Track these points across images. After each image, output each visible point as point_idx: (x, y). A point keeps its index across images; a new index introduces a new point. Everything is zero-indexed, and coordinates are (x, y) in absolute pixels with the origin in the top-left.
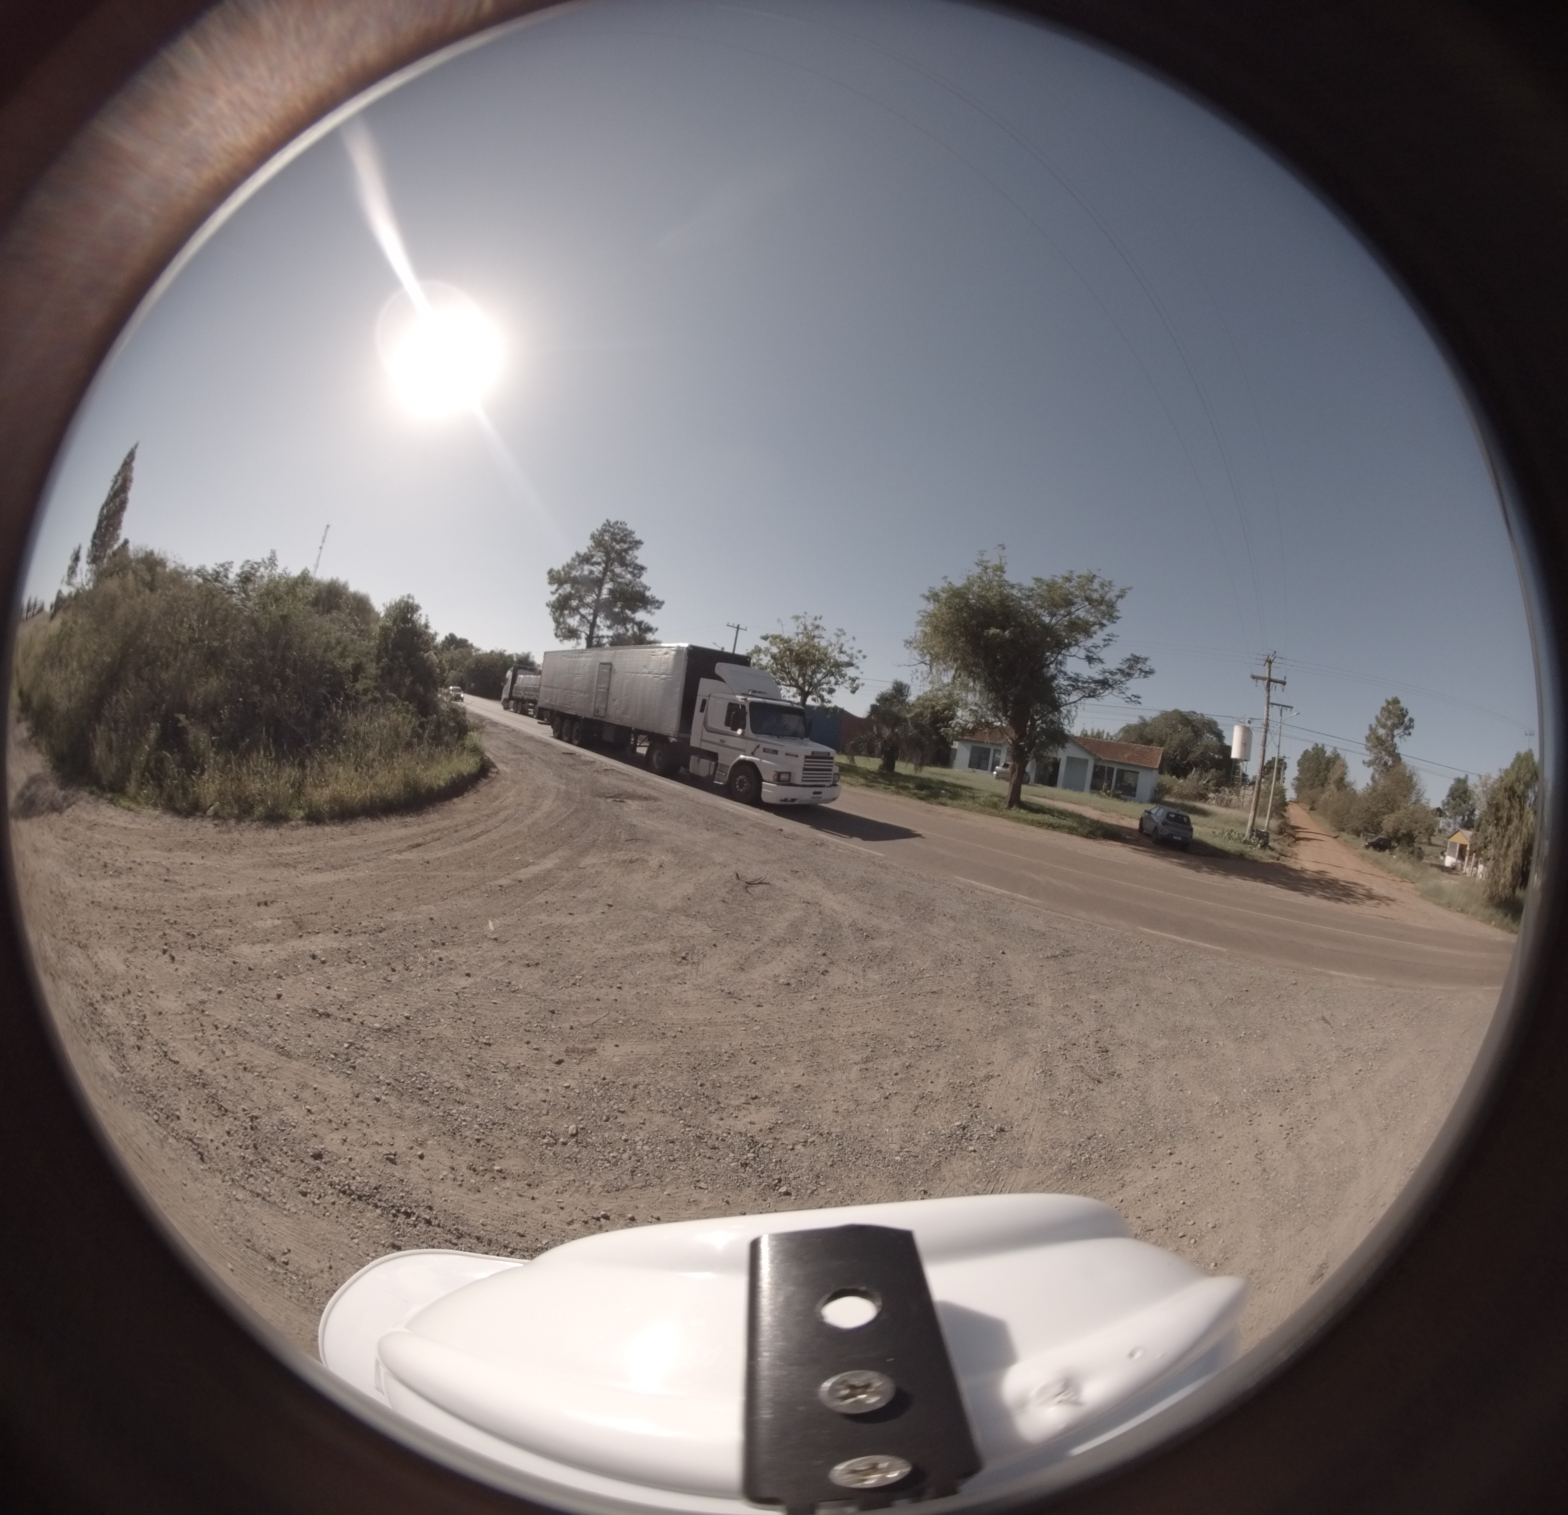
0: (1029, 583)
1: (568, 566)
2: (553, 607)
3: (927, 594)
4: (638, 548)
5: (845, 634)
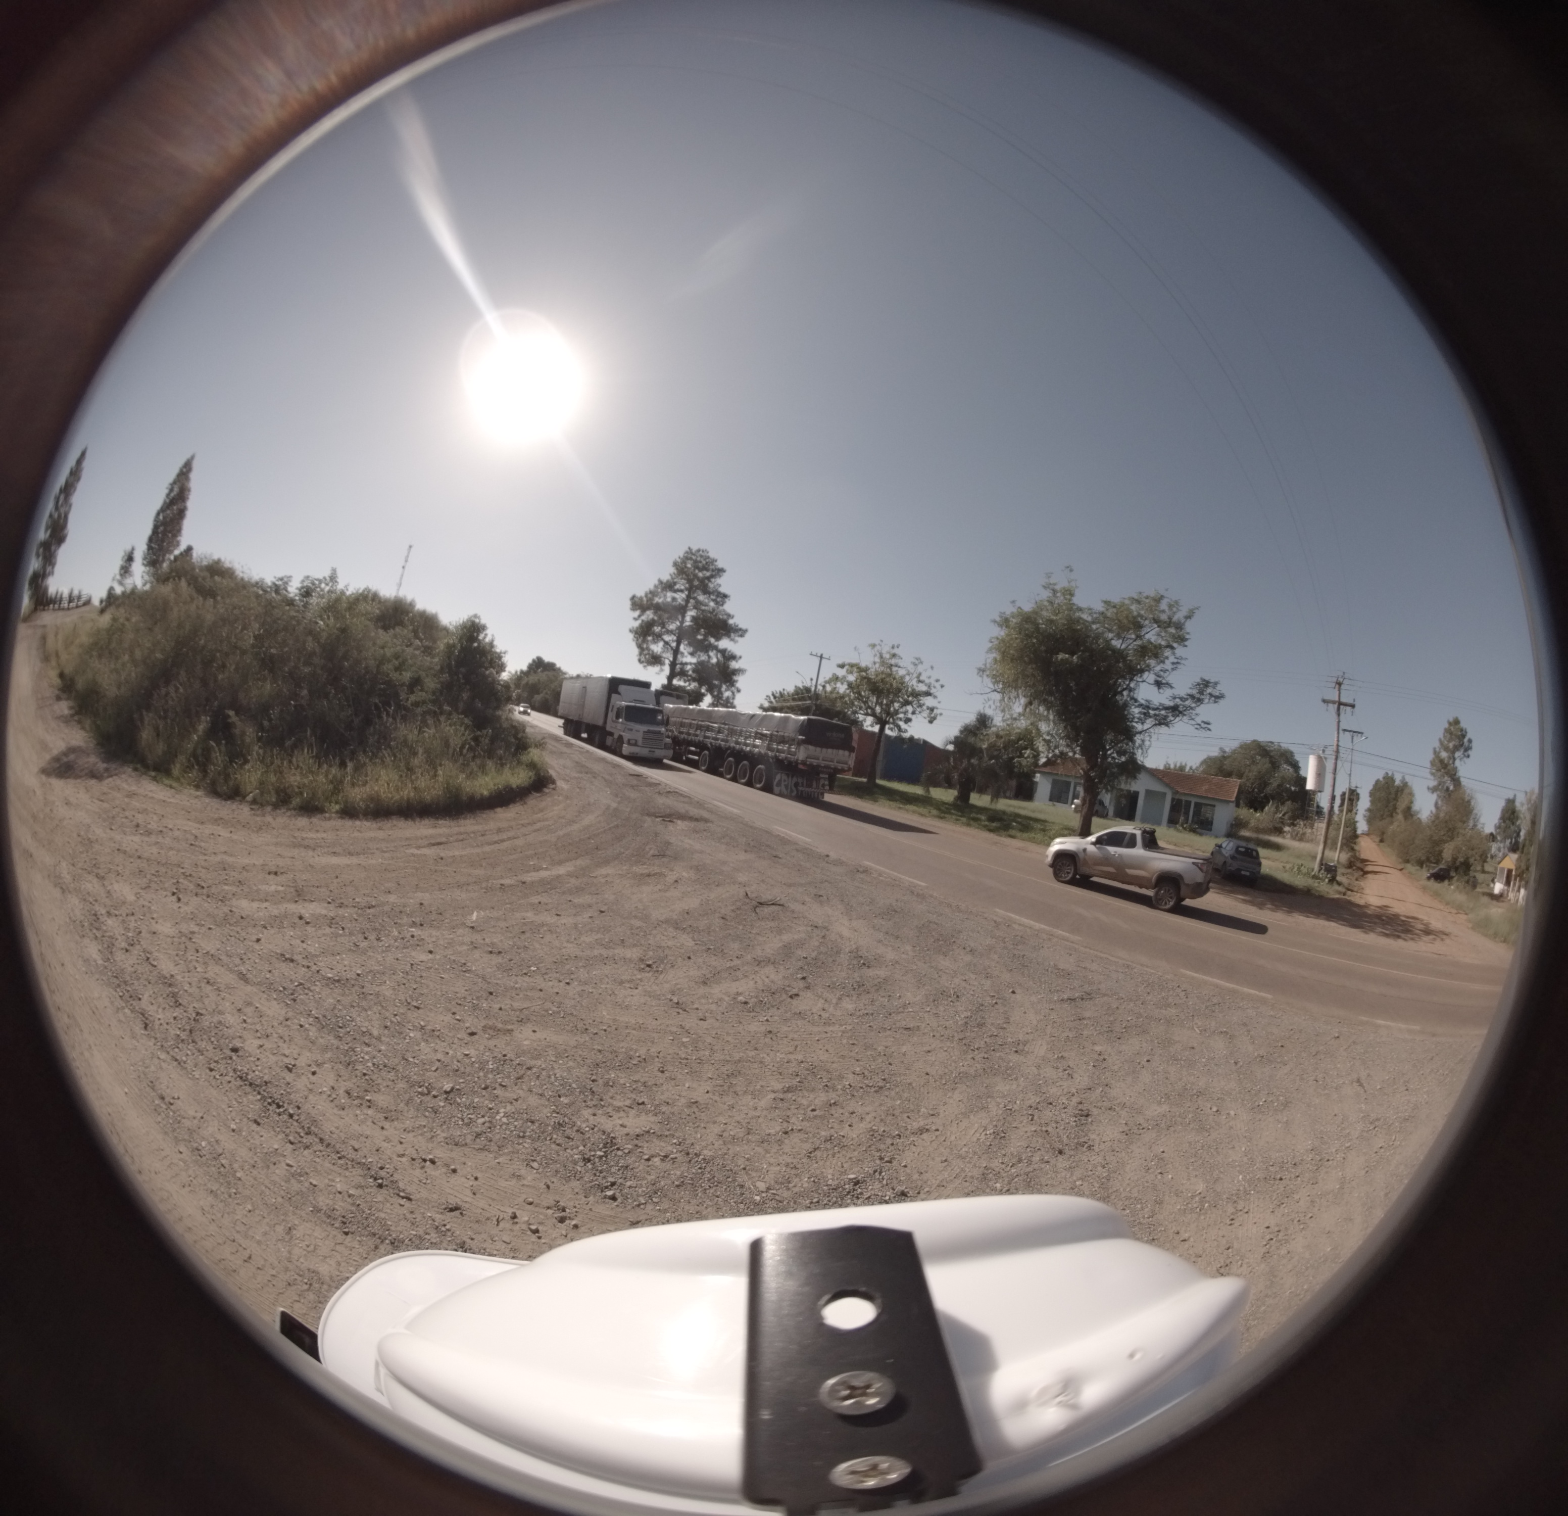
0: (1099, 607)
1: (651, 592)
2: (636, 633)
3: (998, 619)
4: (720, 576)
5: (922, 663)
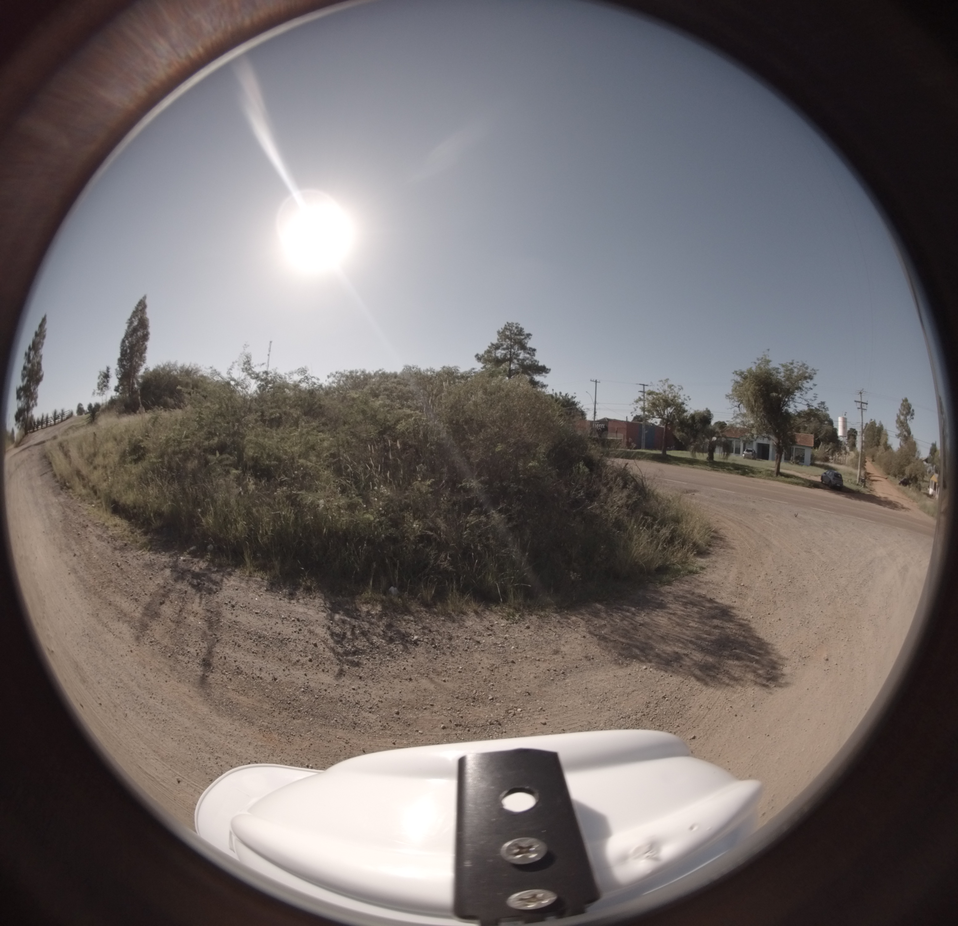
1: (488, 351)
4: (530, 339)
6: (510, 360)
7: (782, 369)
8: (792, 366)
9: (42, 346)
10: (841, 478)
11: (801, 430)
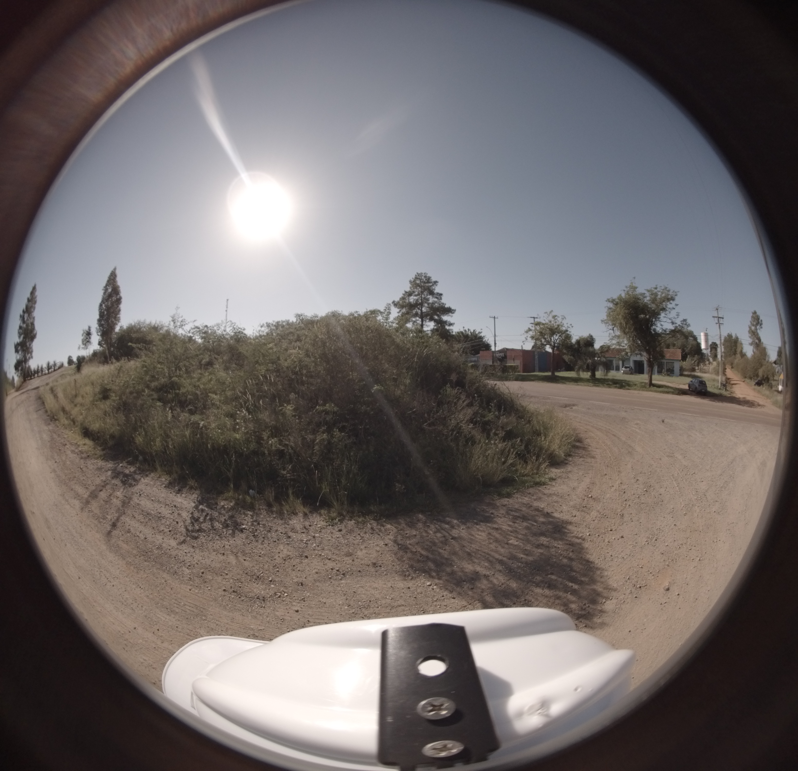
1: (402, 298)
4: (437, 285)
6: (422, 305)
7: (647, 294)
8: (656, 291)
9: (34, 309)
10: (705, 384)
11: (671, 346)
